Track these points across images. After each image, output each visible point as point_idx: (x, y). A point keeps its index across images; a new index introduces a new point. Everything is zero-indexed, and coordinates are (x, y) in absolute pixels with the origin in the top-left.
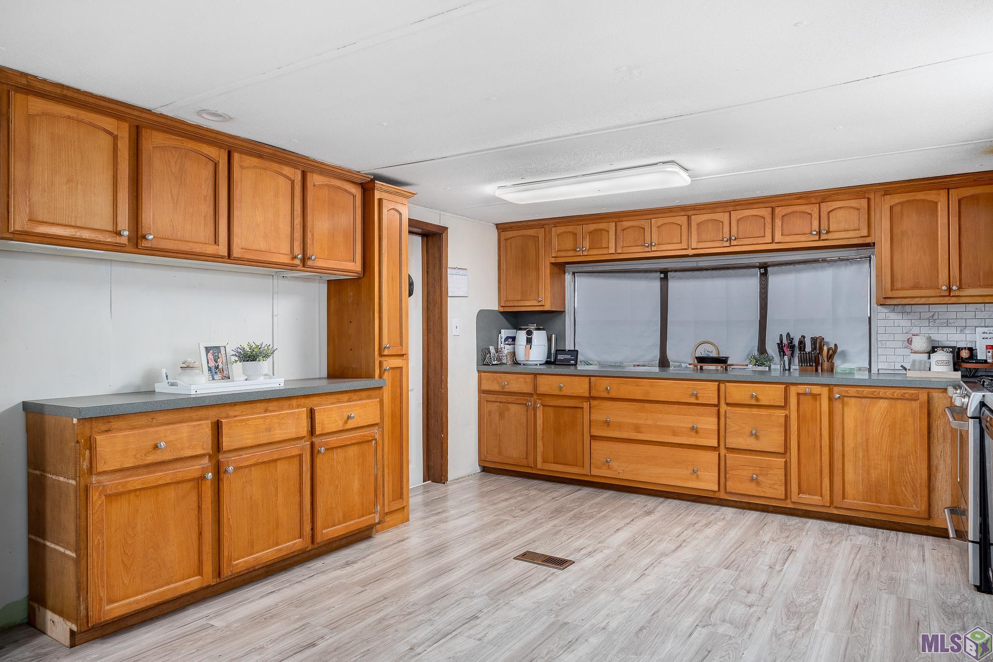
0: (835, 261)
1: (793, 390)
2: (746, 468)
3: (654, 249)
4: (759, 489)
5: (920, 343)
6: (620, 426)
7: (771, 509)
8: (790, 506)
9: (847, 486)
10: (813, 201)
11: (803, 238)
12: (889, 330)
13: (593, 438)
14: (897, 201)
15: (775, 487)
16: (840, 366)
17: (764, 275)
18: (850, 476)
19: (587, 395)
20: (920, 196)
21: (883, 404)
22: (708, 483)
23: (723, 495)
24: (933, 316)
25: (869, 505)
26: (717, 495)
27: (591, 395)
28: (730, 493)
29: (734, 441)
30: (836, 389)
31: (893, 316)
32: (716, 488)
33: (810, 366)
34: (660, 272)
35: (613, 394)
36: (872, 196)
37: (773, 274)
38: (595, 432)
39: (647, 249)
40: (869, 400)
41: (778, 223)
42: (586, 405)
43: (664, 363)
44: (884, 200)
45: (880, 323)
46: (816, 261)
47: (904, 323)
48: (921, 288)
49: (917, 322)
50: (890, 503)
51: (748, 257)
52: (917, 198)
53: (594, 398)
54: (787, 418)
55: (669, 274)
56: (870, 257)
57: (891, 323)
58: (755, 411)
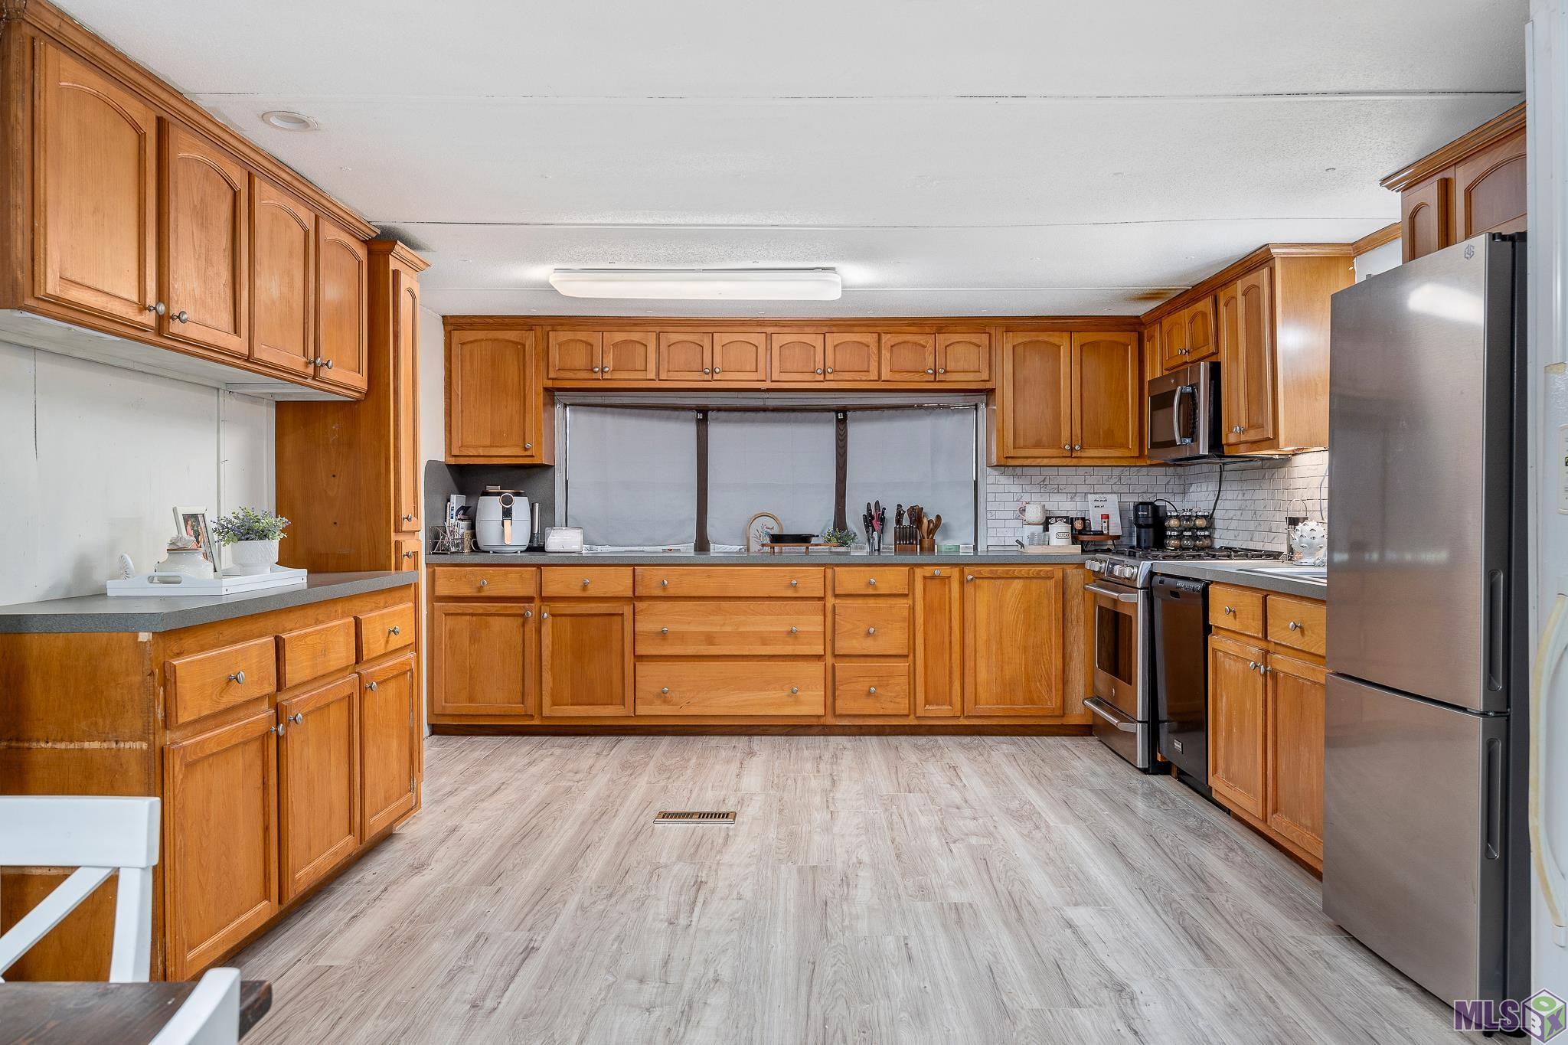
0: (933, 408)
1: (919, 573)
2: (862, 679)
3: (716, 377)
4: (878, 705)
5: (1034, 513)
6: (682, 637)
7: (888, 730)
8: (915, 722)
9: (980, 689)
10: (927, 330)
11: (916, 377)
12: (999, 497)
13: (639, 658)
14: (1020, 340)
15: (898, 700)
16: (943, 544)
17: (842, 423)
18: (983, 675)
19: (630, 594)
20: (1043, 337)
21: (1018, 585)
22: (811, 704)
23: (831, 721)
24: (1044, 481)
25: (1003, 709)
26: (823, 721)
27: (636, 594)
28: (841, 716)
29: (844, 646)
30: (967, 570)
31: (1003, 479)
32: (821, 712)
34: (696, 410)
35: (671, 592)
36: (993, 332)
37: (855, 420)
38: (640, 651)
39: (709, 377)
40: (1003, 581)
41: (886, 354)
42: (627, 610)
43: (702, 545)
44: (1006, 338)
45: (990, 488)
46: (910, 407)
47: (1015, 489)
48: (1043, 447)
49: (1028, 487)
50: (1025, 703)
51: (833, 396)
52: (1040, 339)
53: (641, 598)
54: (912, 609)
55: (710, 413)
56: (976, 405)
57: (1001, 488)
58: (871, 602)
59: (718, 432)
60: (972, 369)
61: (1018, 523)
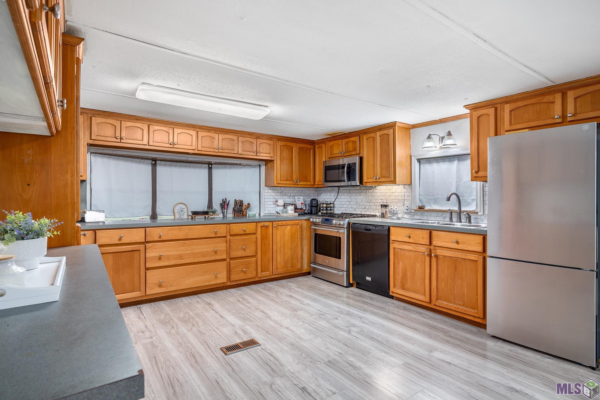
0: (245, 165)
1: (259, 225)
2: (240, 266)
3: (175, 146)
4: (246, 275)
5: (281, 202)
6: (168, 258)
7: (246, 284)
8: (257, 279)
9: (278, 264)
10: (254, 137)
11: (251, 154)
12: (269, 197)
13: (147, 269)
14: (282, 144)
15: (252, 272)
16: (250, 213)
17: (210, 169)
18: (279, 259)
19: (144, 241)
20: (289, 144)
21: (289, 227)
22: (222, 278)
23: (229, 284)
24: (282, 192)
25: (285, 270)
26: (225, 285)
27: (147, 240)
28: (233, 281)
29: (234, 254)
30: (274, 223)
31: (270, 191)
32: (225, 280)
33: (240, 214)
34: (151, 160)
35: (163, 238)
36: (274, 140)
37: (215, 168)
38: (148, 265)
39: (171, 146)
40: (284, 226)
41: (240, 144)
42: (142, 247)
43: (154, 216)
44: (278, 143)
45: (266, 194)
46: (236, 164)
47: (273, 194)
48: (288, 181)
49: (277, 194)
50: (291, 268)
52: (288, 144)
53: (148, 242)
54: (256, 238)
55: (157, 162)
56: (260, 165)
57: (269, 194)
58: (243, 237)
59: (161, 169)
60: (268, 153)
61: (274, 206)
